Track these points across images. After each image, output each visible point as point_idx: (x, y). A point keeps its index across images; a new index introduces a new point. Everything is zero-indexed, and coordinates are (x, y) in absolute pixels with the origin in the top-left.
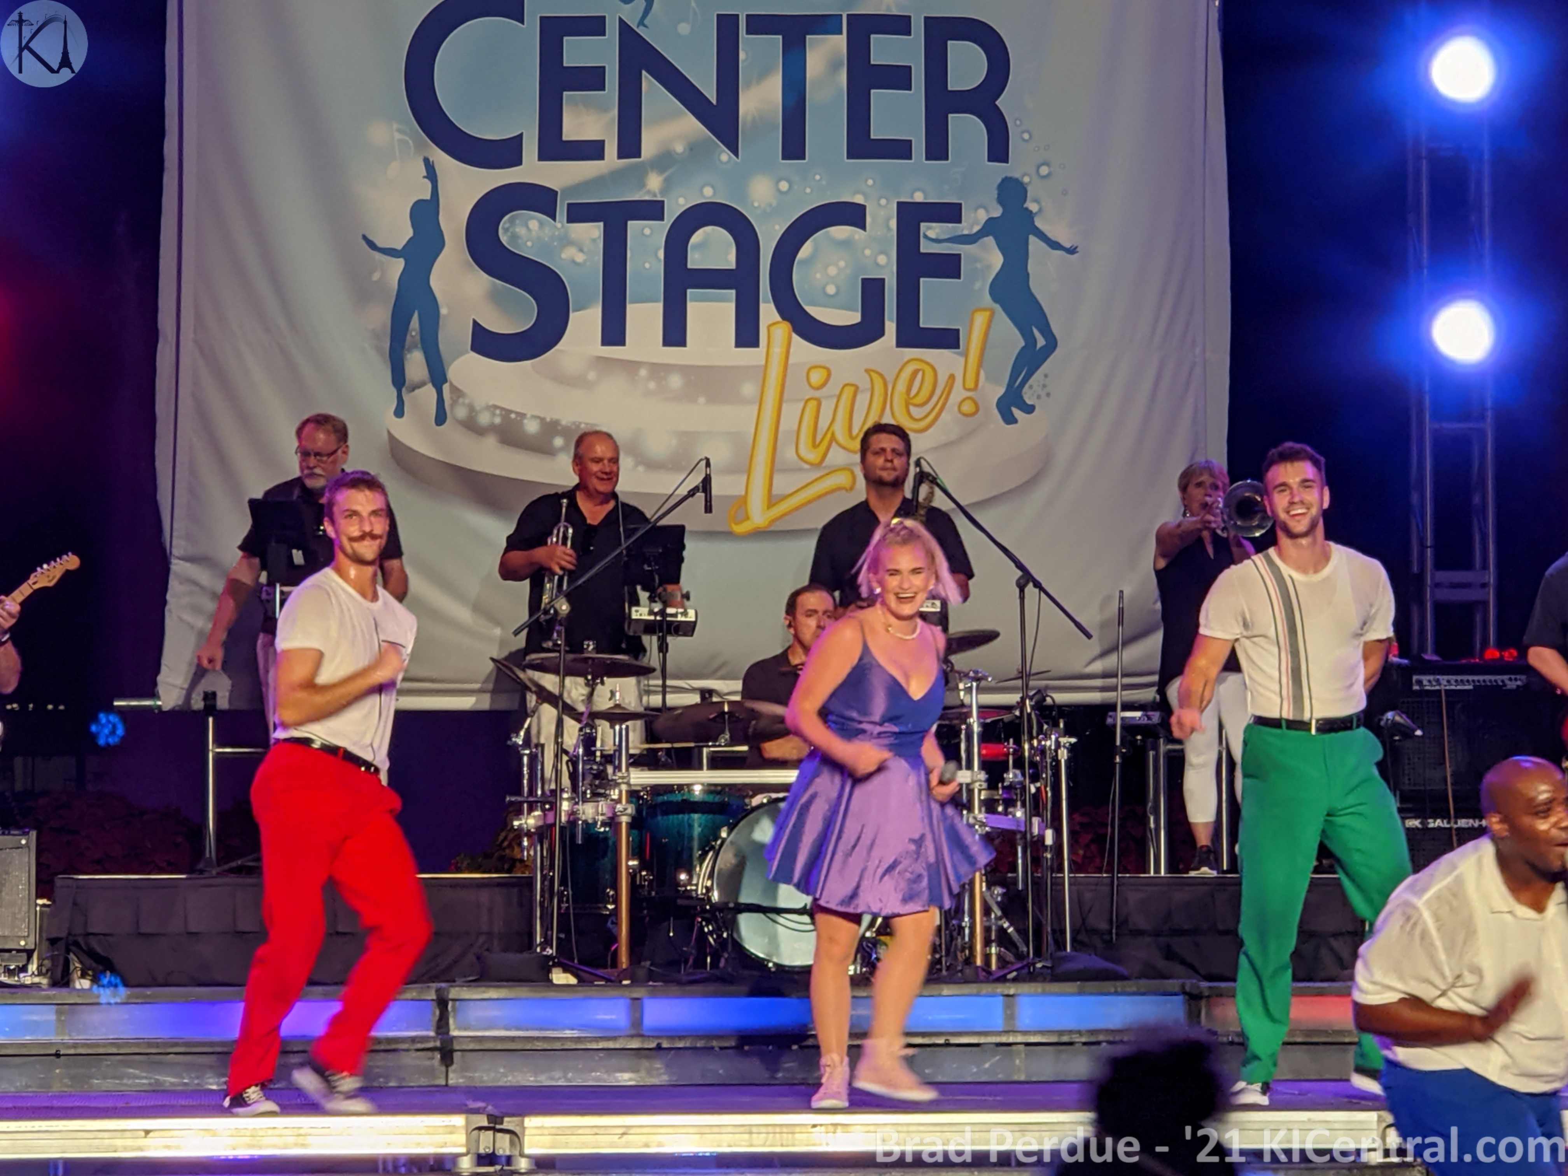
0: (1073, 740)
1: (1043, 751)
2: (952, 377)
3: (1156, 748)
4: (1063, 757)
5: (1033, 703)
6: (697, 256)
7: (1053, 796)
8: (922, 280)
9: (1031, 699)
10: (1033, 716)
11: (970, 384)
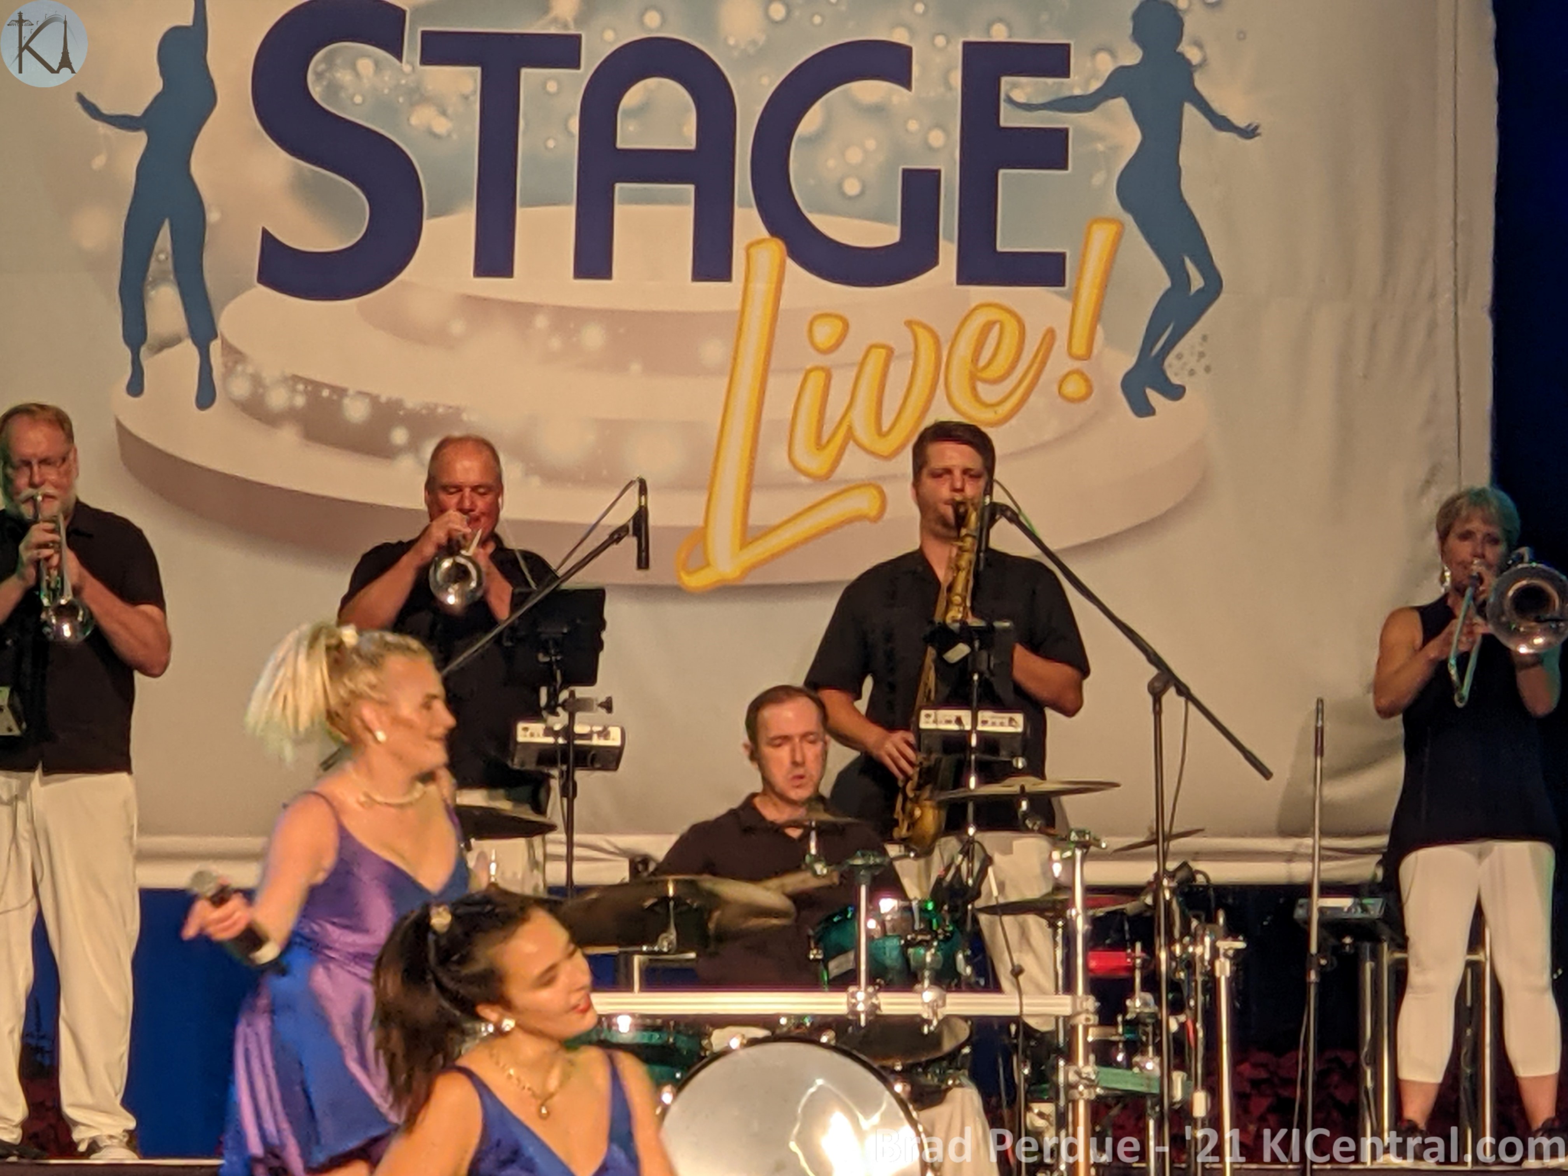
0: (1240, 945)
1: (1189, 964)
2: (1050, 334)
3: (1376, 956)
4: (1223, 970)
5: (1174, 884)
6: (631, 128)
7: (1206, 1035)
8: (1002, 172)
9: (1172, 875)
10: (1175, 905)
11: (1079, 347)
